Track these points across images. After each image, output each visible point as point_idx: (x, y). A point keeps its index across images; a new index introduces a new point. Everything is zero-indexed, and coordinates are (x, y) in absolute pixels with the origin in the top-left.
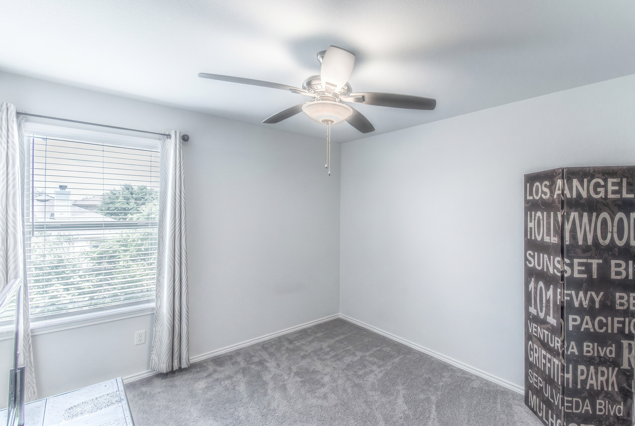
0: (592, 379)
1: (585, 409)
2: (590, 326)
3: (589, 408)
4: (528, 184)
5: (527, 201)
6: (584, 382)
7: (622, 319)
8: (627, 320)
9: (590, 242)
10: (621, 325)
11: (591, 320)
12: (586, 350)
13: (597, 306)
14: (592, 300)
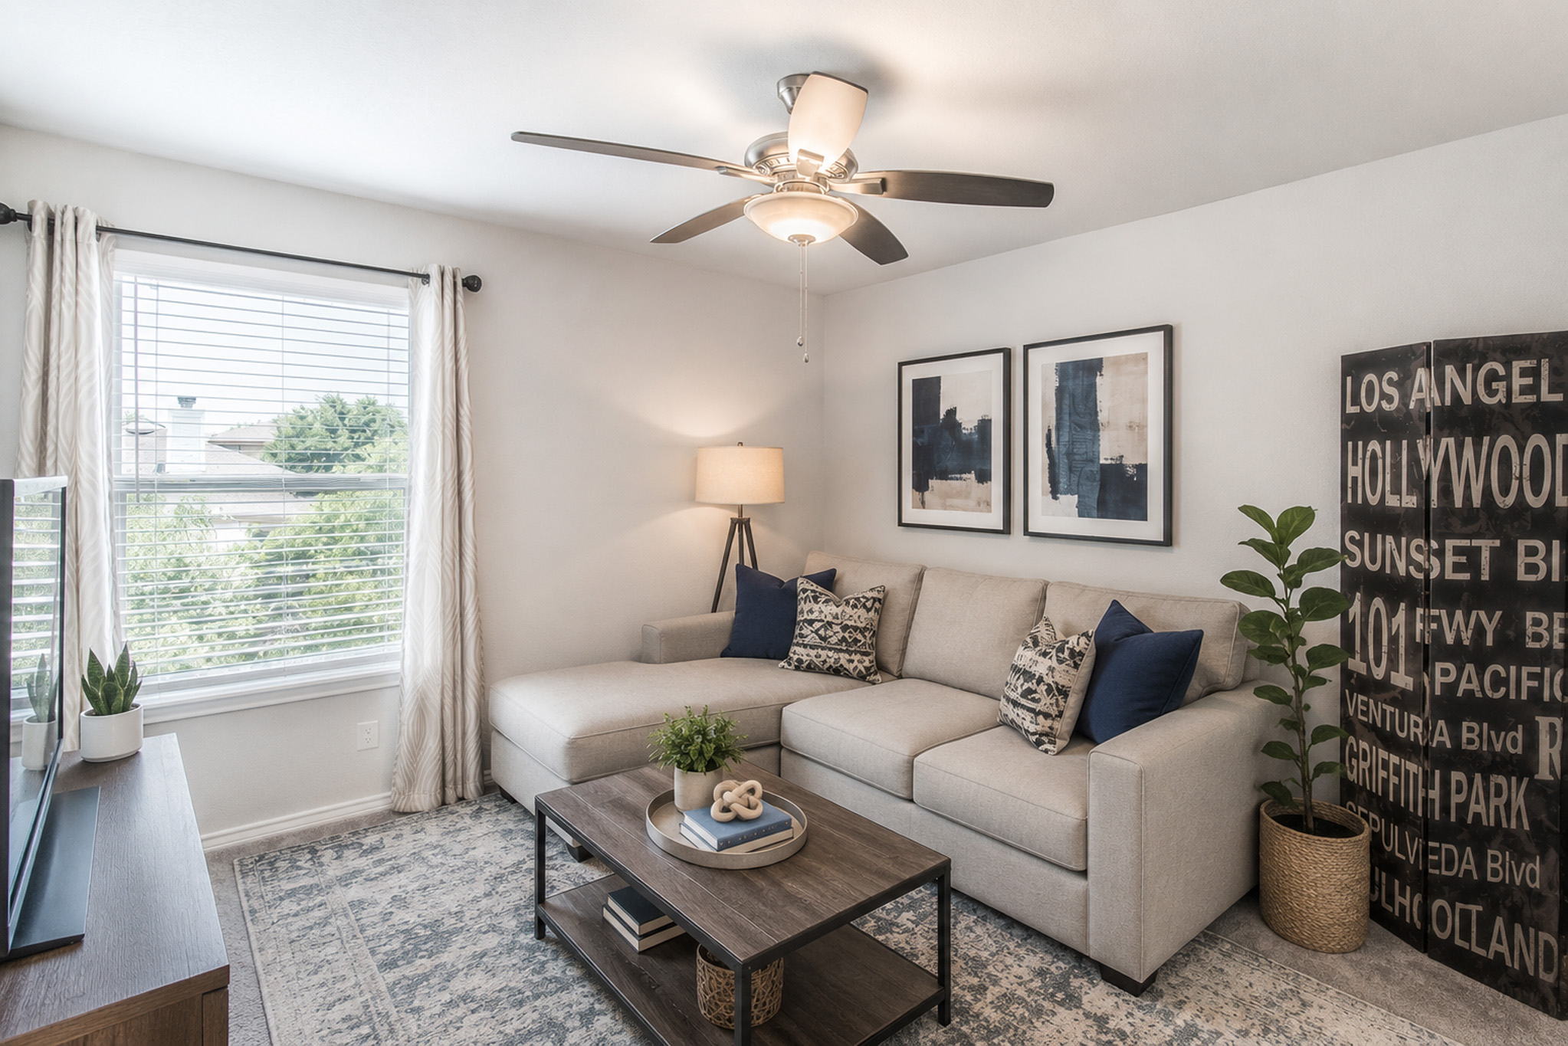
0: (1477, 802)
1: (1465, 870)
2: (1474, 686)
3: (1472, 867)
4: (1349, 379)
5: (1346, 418)
6: (1463, 807)
7: (1537, 670)
8: (1547, 670)
9: (1477, 501)
10: (1535, 684)
11: (1478, 674)
12: (1468, 738)
13: (1489, 642)
14: (1480, 631)
